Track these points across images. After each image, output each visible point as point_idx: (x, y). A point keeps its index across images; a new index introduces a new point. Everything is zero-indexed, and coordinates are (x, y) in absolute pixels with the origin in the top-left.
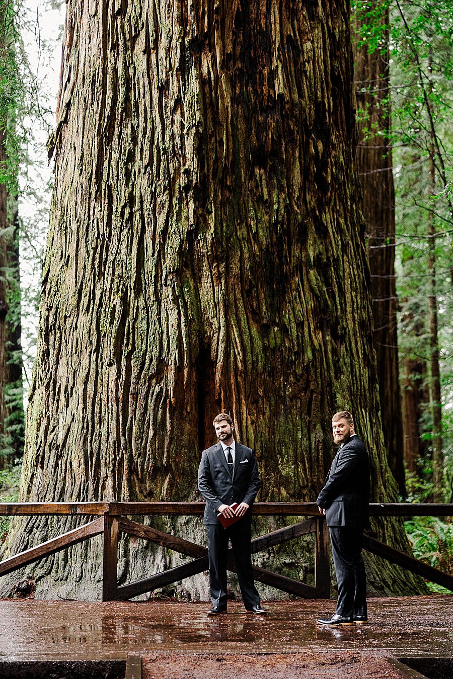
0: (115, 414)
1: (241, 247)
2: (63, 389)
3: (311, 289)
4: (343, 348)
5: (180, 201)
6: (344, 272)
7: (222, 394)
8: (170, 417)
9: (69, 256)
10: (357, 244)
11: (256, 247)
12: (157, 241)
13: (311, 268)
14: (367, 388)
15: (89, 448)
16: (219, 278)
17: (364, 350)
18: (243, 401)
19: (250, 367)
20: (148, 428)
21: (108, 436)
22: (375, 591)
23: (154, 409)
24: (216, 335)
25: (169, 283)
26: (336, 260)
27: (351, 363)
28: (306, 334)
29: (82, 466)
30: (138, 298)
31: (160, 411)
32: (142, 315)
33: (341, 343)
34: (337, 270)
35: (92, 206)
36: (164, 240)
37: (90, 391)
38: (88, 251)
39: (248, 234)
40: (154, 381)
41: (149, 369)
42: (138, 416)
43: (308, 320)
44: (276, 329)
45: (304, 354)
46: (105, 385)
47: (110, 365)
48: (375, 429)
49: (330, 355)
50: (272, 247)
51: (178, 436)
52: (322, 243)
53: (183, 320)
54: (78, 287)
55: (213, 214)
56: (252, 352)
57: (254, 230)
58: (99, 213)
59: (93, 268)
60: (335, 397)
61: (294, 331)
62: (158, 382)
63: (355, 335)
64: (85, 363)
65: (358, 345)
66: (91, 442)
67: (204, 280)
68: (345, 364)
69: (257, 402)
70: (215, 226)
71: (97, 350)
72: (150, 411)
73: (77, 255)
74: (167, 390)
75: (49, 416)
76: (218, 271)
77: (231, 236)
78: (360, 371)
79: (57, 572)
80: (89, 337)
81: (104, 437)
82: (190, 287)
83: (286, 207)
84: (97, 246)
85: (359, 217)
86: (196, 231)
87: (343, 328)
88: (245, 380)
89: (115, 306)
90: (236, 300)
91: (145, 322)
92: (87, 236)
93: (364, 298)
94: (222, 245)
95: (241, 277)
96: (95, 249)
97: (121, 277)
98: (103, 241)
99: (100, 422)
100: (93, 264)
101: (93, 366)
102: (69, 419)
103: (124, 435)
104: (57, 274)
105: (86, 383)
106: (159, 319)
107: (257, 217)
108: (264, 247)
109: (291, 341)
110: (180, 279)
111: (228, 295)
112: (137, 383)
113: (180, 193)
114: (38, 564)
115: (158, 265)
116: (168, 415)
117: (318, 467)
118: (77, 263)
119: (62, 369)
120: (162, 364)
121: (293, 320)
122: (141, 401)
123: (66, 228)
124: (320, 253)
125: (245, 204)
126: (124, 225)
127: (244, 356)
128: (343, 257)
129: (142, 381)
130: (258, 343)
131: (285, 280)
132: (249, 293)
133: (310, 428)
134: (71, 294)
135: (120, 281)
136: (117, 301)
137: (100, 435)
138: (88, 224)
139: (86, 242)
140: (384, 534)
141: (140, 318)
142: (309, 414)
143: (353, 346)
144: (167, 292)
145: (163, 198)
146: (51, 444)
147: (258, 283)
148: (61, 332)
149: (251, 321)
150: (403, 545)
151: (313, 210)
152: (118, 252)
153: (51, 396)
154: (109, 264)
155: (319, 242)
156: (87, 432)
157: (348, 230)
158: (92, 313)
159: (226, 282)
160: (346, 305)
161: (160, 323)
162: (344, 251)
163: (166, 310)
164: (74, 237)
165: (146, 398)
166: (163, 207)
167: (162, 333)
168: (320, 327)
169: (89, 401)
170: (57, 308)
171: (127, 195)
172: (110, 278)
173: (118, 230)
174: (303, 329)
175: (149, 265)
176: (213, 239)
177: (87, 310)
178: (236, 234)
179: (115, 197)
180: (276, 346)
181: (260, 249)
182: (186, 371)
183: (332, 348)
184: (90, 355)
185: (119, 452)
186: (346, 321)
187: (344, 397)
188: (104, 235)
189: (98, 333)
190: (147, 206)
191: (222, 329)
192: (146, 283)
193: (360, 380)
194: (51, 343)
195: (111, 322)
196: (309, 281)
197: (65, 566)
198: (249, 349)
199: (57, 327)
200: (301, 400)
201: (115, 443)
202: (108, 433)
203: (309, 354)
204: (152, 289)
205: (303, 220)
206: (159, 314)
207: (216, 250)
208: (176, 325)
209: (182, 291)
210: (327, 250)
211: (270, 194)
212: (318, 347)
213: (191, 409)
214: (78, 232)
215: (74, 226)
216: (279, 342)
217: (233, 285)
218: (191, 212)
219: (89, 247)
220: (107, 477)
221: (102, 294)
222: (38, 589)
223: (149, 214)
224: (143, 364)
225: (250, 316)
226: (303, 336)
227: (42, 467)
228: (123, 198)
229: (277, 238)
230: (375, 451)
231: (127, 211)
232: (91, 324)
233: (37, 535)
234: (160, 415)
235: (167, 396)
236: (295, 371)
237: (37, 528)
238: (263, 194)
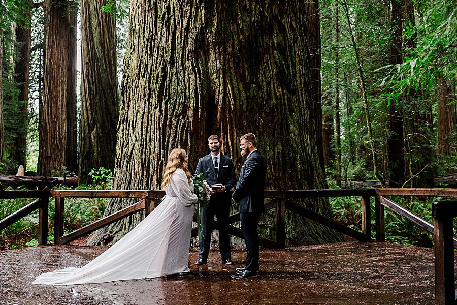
0: (158, 137)
1: (233, 37)
2: (131, 123)
3: (275, 62)
4: (294, 97)
5: (197, 9)
6: (295, 53)
7: (222, 124)
8: (190, 138)
9: (135, 46)
10: (302, 37)
11: (242, 37)
12: (183, 34)
13: (275, 49)
14: (308, 121)
15: (144, 157)
16: (220, 55)
17: (307, 99)
18: (234, 128)
19: (238, 108)
20: (177, 145)
21: (155, 150)
22: (312, 240)
23: (181, 133)
24: (218, 89)
25: (190, 58)
26: (290, 46)
27: (299, 106)
28: (272, 89)
29: (140, 168)
30: (172, 68)
31: (184, 135)
32: (174, 78)
33: (293, 95)
34: (291, 52)
35: (147, 15)
36: (187, 33)
37: (145, 124)
38: (144, 42)
39: (238, 29)
40: (181, 117)
41: (178, 110)
42: (171, 138)
43: (273, 80)
44: (254, 85)
45: (271, 101)
46: (153, 120)
47: (156, 108)
48: (312, 145)
49: (286, 102)
50: (252, 37)
51: (195, 149)
52: (282, 36)
53: (198, 81)
54: (139, 63)
55: (216, 17)
56: (239, 99)
57: (241, 26)
58: (150, 18)
59: (147, 51)
60: (290, 126)
61: (265, 87)
62: (183, 118)
63: (301, 90)
64: (142, 107)
65: (303, 96)
66: (145, 153)
67: (211, 57)
68: (295, 107)
69: (243, 129)
70: (217, 24)
71: (149, 99)
72: (179, 135)
73: (138, 45)
74: (189, 122)
75: (124, 139)
76: (219, 51)
77: (227, 30)
78: (304, 111)
79: (125, 229)
80: (145, 91)
81: (152, 150)
82: (203, 61)
83: (260, 13)
84: (149, 39)
85: (304, 23)
86: (206, 27)
87: (294, 86)
88: (235, 116)
89: (159, 73)
90: (230, 68)
91: (176, 82)
92: (144, 33)
93: (306, 69)
94: (222, 36)
95: (233, 55)
96: (148, 40)
97: (162, 56)
98: (152, 35)
99: (150, 142)
100: (147, 49)
101: (146, 109)
102: (134, 140)
103: (163, 149)
104: (129, 57)
105: (142, 119)
106: (184, 81)
107: (242, 18)
108: (247, 37)
109: (263, 93)
110: (197, 56)
111: (225, 66)
112: (171, 119)
113: (197, 5)
114: (115, 224)
115: (184, 48)
116: (189, 137)
117: (279, 167)
118: (138, 49)
119: (131, 111)
120: (186, 107)
121: (264, 80)
122: (173, 129)
123: (134, 30)
124: (281, 42)
125: (235, 11)
126: (164, 25)
127: (235, 102)
128: (294, 45)
129: (174, 117)
130: (243, 93)
131: (260, 56)
132: (238, 64)
133: (274, 145)
134: (135, 68)
135: (162, 58)
136: (160, 70)
137: (150, 149)
138: (145, 26)
139: (143, 37)
140: (318, 205)
141: (173, 80)
142: (273, 136)
143: (300, 96)
144: (189, 64)
145: (187, 8)
146: (124, 155)
147: (243, 59)
148: (130, 90)
149: (239, 81)
150: (328, 210)
151: (277, 16)
152: (161, 41)
153: (125, 127)
154: (156, 49)
155: (280, 35)
156: (143, 148)
157: (297, 29)
158: (146, 78)
159: (223, 58)
160: (296, 72)
161: (185, 82)
162: (295, 42)
163: (188, 75)
164: (137, 35)
165: (176, 127)
166: (187, 13)
167: (186, 88)
168: (281, 85)
169: (144, 129)
170: (128, 76)
171: (165, 7)
172: (156, 57)
173: (161, 28)
174: (270, 86)
175: (179, 48)
176: (216, 32)
177: (144, 76)
178: (230, 29)
179: (159, 9)
180: (254, 96)
181: (245, 38)
182: (200, 110)
183: (288, 97)
184: (145, 103)
185: (160, 159)
186: (296, 82)
187: (295, 126)
188: (153, 31)
189: (150, 89)
190: (177, 13)
191: (222, 85)
192: (176, 59)
193: (304, 116)
194: (125, 97)
195: (157, 83)
196: (274, 58)
197: (129, 226)
198: (237, 98)
199: (128, 87)
200: (269, 128)
201: (158, 154)
202: (155, 148)
203: (274, 100)
204: (180, 62)
205: (270, 21)
206: (184, 77)
207: (218, 38)
208: (194, 84)
209: (197, 63)
210: (285, 40)
211: (250, 5)
212: (279, 97)
213: (203, 133)
214: (139, 32)
215: (137, 28)
216: (256, 93)
217: (228, 59)
218: (203, 16)
219: (145, 39)
220: (154, 174)
221: (152, 66)
222: (115, 239)
223: (178, 18)
224: (175, 107)
225: (239, 78)
226: (270, 90)
227: (120, 167)
228: (163, 9)
229: (254, 32)
230: (312, 158)
231: (166, 16)
232: (146, 84)
233: (115, 208)
234: (184, 137)
235: (189, 126)
236: (265, 110)
237: (116, 203)
238: (246, 5)
